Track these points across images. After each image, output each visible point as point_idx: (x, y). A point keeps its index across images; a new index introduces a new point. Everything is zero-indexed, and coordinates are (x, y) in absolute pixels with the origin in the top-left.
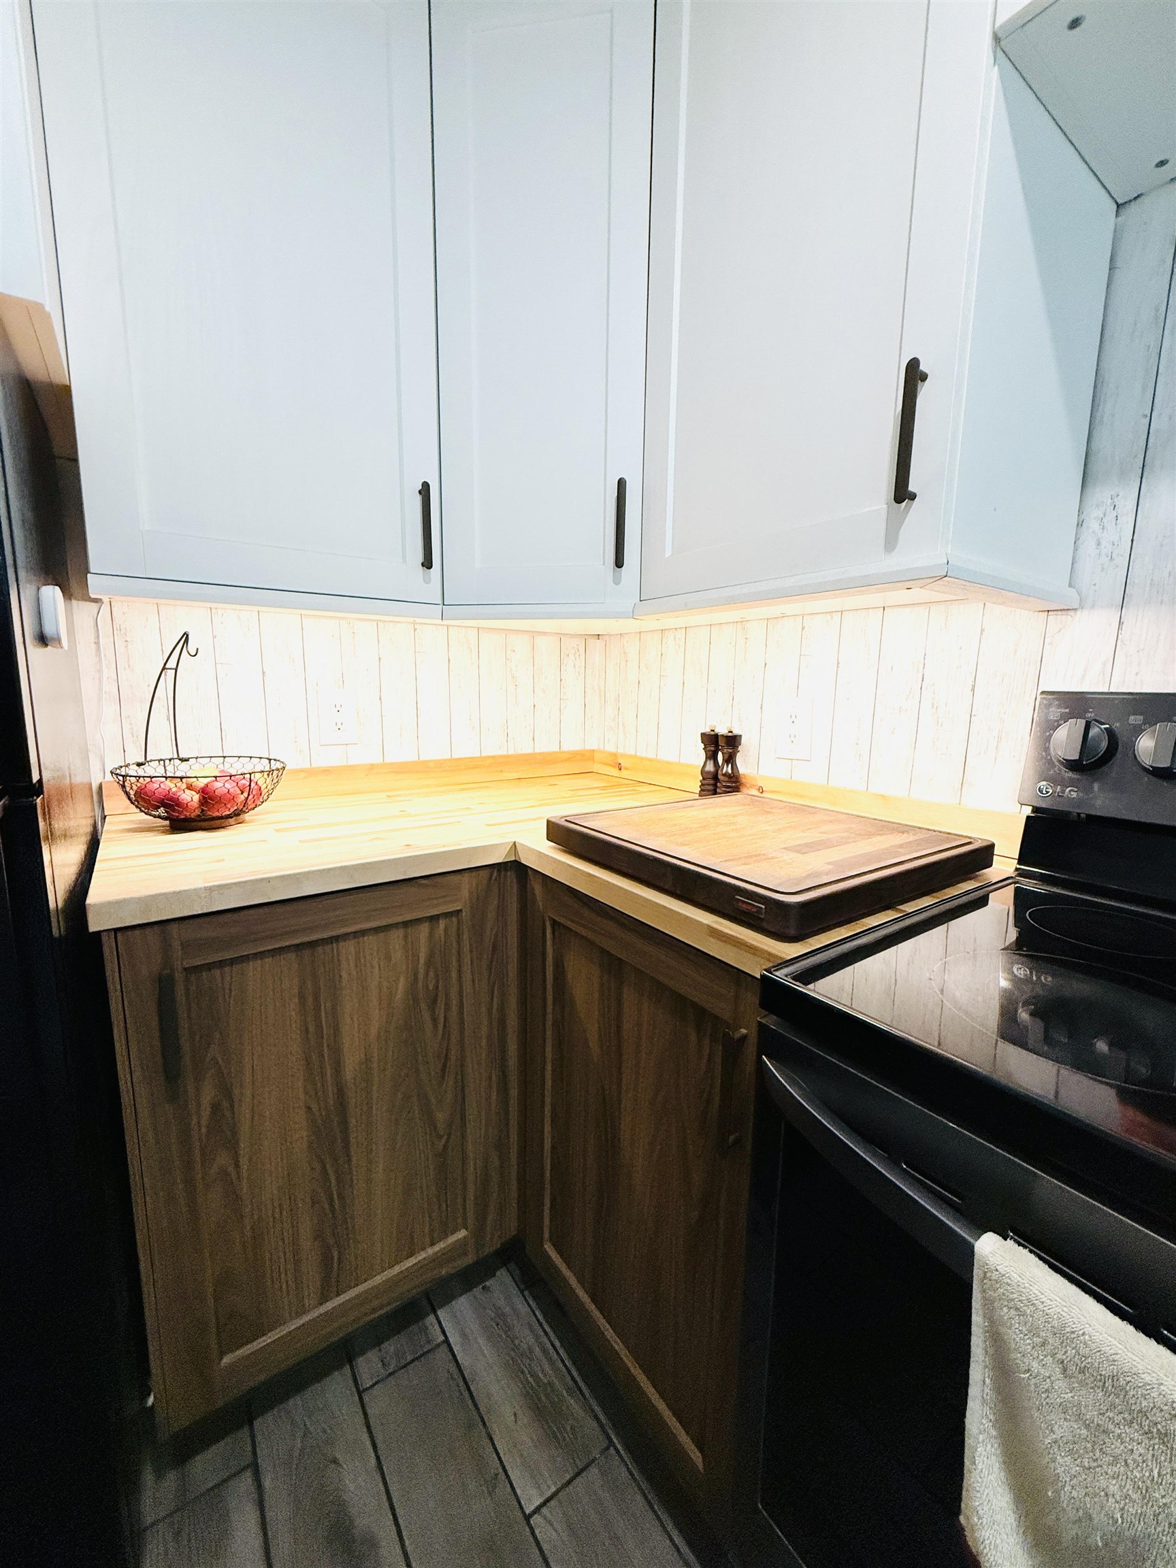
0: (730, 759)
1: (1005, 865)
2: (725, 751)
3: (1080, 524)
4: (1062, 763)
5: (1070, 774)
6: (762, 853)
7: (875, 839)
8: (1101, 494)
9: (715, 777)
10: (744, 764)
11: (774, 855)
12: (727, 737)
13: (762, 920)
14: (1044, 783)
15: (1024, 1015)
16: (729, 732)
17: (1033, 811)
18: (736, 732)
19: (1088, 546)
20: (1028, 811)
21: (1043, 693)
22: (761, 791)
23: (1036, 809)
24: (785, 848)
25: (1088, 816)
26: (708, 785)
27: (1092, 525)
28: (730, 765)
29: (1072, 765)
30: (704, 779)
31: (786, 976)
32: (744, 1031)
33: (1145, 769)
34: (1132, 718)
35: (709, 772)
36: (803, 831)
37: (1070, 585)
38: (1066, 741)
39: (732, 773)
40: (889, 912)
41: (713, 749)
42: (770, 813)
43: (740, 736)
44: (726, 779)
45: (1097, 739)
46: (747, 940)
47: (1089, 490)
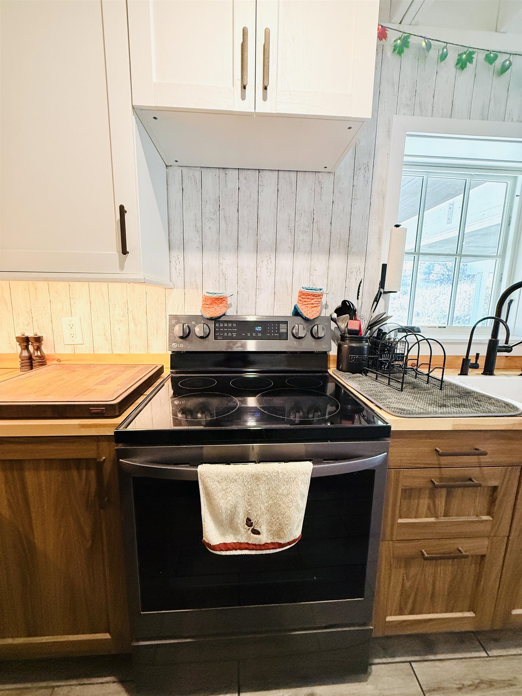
0: (38, 349)
1: (167, 371)
2: (35, 344)
3: (170, 262)
4: (178, 337)
5: (180, 340)
6: (89, 388)
7: (127, 372)
8: (174, 253)
9: (30, 358)
10: (46, 350)
11: (94, 388)
12: (35, 338)
13: (104, 413)
14: (174, 343)
15: (180, 415)
16: (35, 335)
17: (172, 352)
18: (39, 335)
19: (173, 269)
20: (171, 353)
21: (169, 315)
22: (59, 361)
23: (173, 352)
24: (96, 384)
25: (186, 352)
26: (26, 363)
27: (173, 263)
28: (39, 352)
29: (181, 338)
30: (22, 360)
31: (123, 428)
32: (104, 458)
33: (198, 336)
34: (193, 322)
35: (25, 357)
36: (98, 376)
37: (170, 281)
38: (178, 330)
39: (41, 355)
40: (142, 396)
41: (25, 344)
42: (75, 371)
43: (42, 337)
44: (38, 359)
45: (186, 329)
46: (99, 423)
47: (171, 252)
